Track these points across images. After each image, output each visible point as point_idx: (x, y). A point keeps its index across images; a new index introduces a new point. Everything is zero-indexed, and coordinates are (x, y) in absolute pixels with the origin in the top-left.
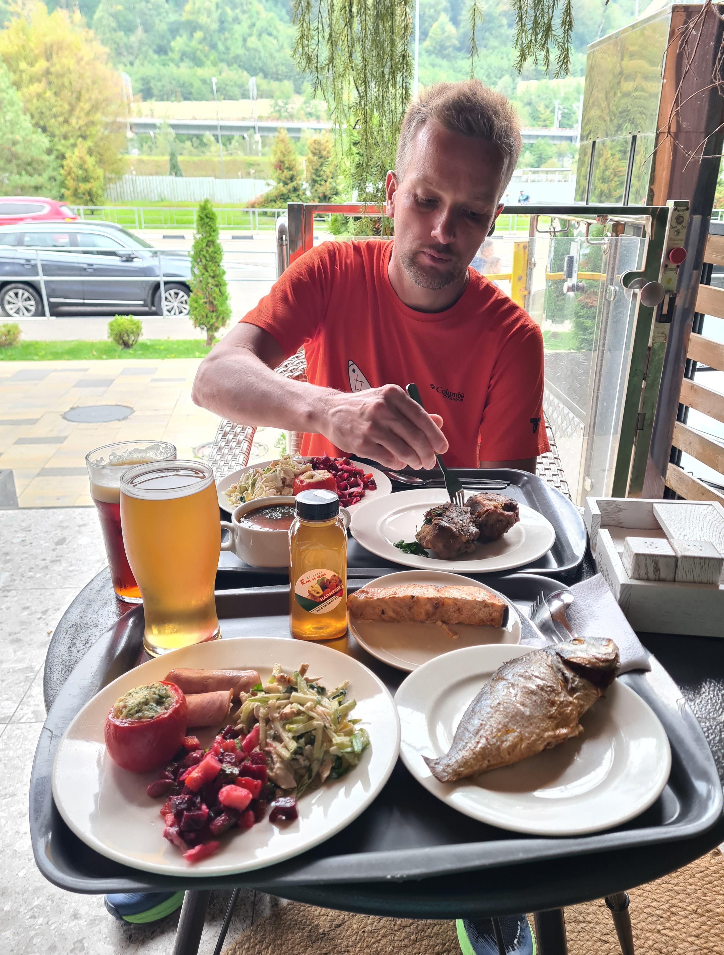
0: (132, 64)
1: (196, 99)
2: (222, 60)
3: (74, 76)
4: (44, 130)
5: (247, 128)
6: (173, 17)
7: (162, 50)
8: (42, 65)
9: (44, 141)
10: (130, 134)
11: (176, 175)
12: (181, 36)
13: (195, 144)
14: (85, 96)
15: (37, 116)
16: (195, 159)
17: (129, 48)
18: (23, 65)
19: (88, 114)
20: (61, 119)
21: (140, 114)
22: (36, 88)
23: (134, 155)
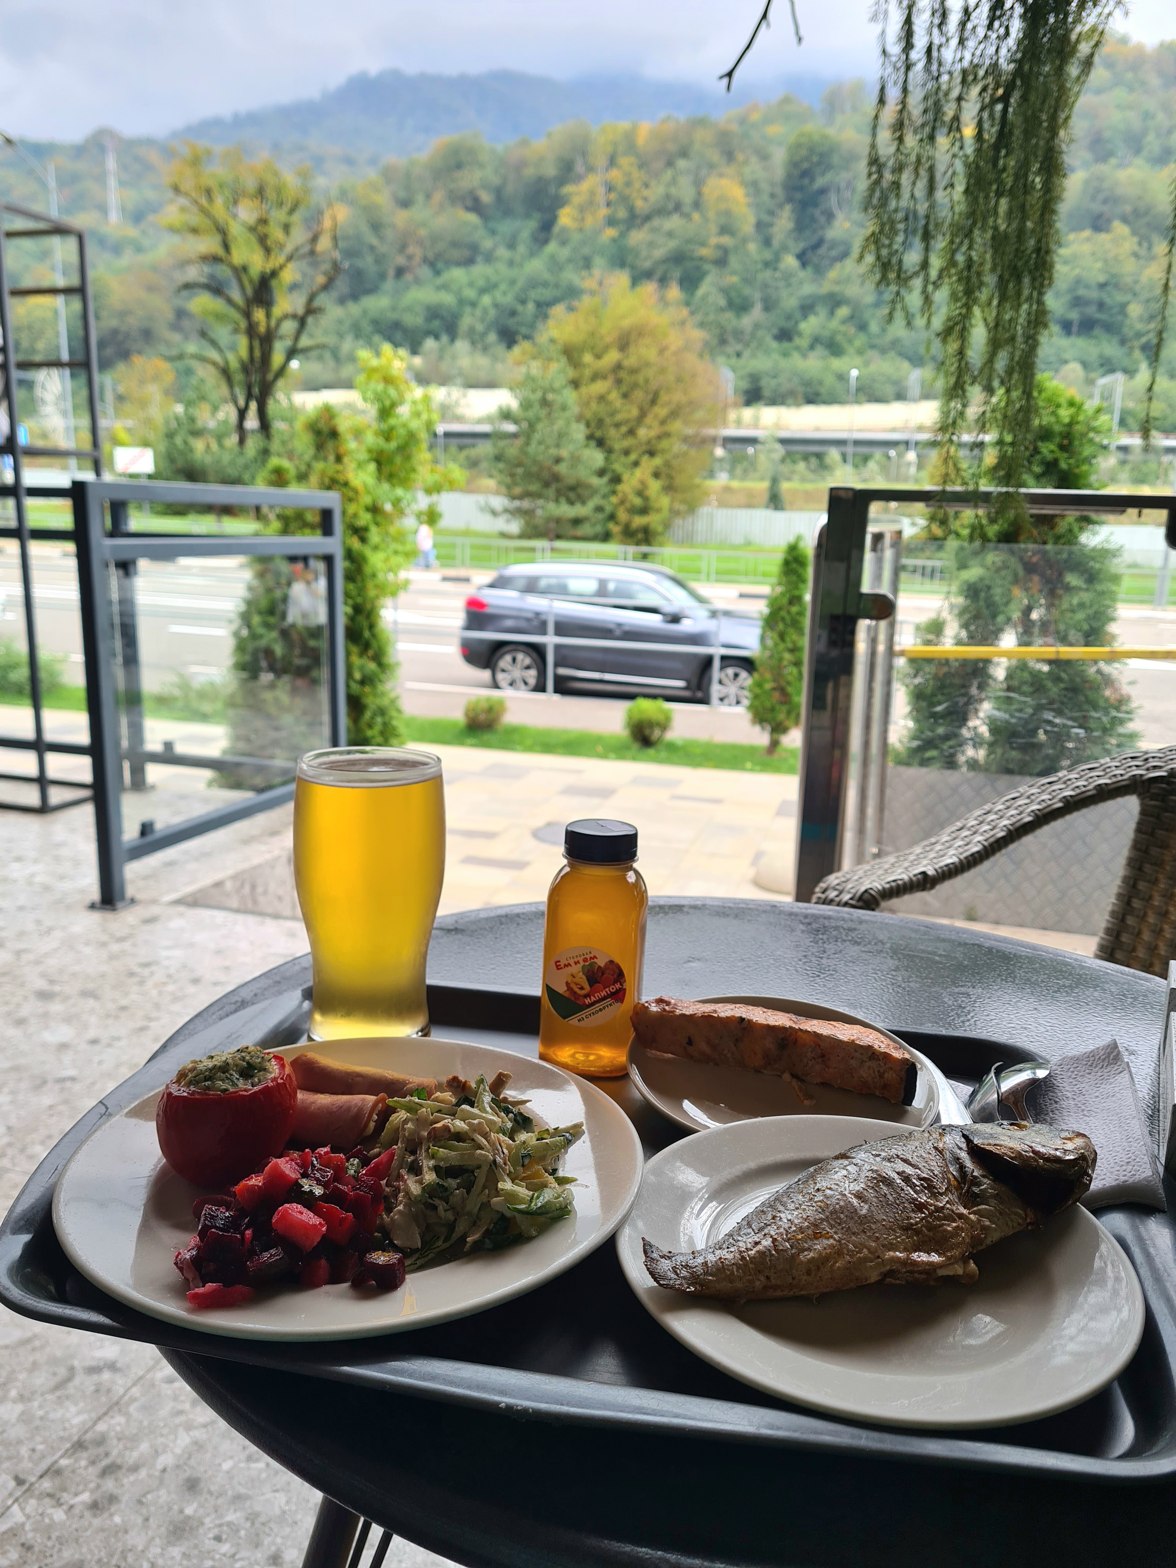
0: (739, 355)
1: (825, 403)
2: (873, 347)
3: (650, 373)
4: (601, 443)
5: (894, 444)
6: (808, 290)
7: (785, 335)
8: (612, 356)
9: (597, 458)
10: (719, 452)
11: (775, 509)
12: (816, 314)
13: (812, 466)
14: (664, 397)
15: (593, 425)
16: (809, 486)
17: (738, 334)
18: (588, 358)
19: (663, 422)
20: (624, 429)
21: (739, 423)
22: (600, 387)
23: (722, 479)
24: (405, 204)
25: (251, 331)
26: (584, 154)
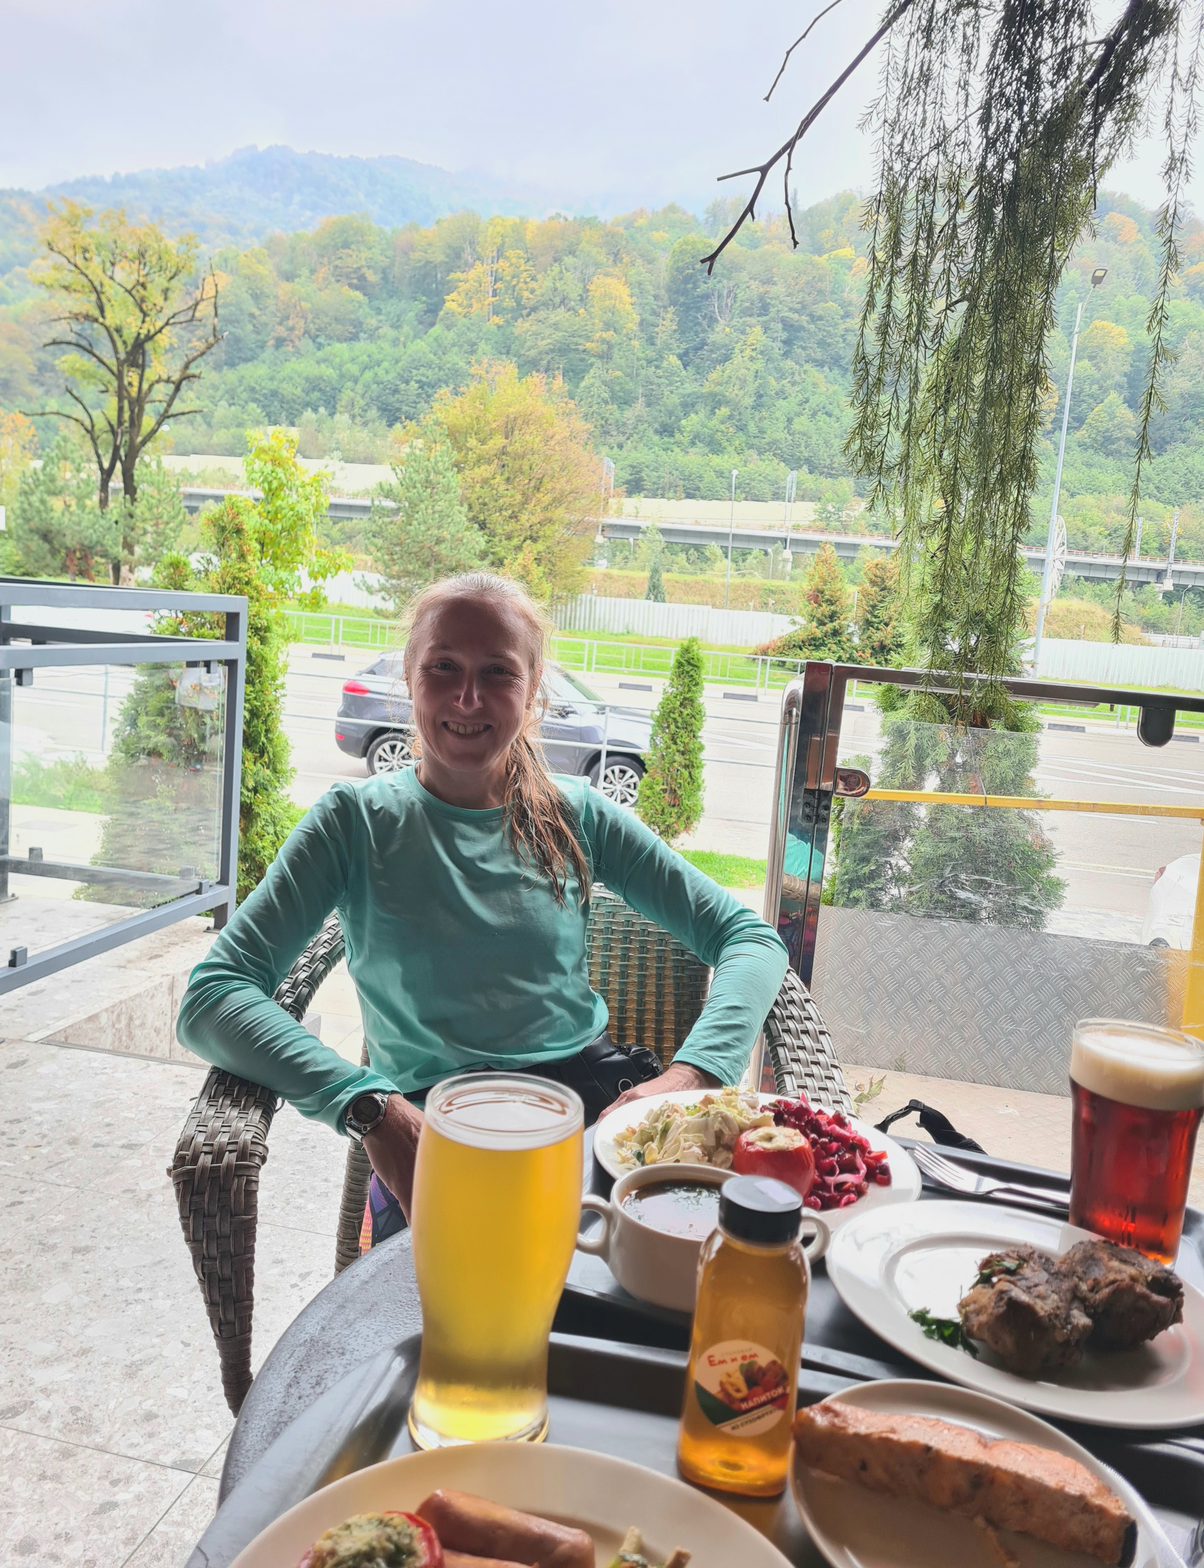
0: (620, 446)
1: (703, 498)
2: (751, 447)
3: (535, 459)
4: (483, 526)
5: (774, 540)
6: (690, 388)
7: (666, 430)
8: (498, 441)
9: (480, 540)
10: (600, 539)
11: (656, 599)
12: (696, 413)
13: (692, 558)
14: (547, 485)
15: (477, 508)
16: (689, 578)
17: (621, 426)
18: (472, 442)
19: (546, 509)
20: (506, 514)
21: (619, 512)
22: (484, 471)
23: (602, 566)
24: (289, 277)
25: (121, 392)
26: (472, 243)
